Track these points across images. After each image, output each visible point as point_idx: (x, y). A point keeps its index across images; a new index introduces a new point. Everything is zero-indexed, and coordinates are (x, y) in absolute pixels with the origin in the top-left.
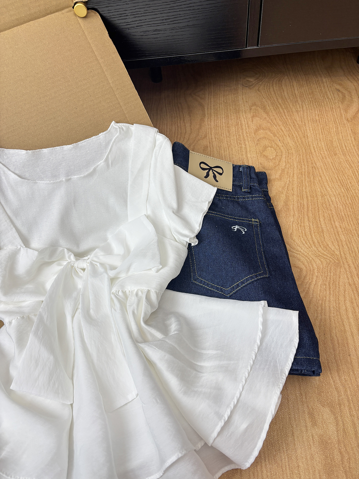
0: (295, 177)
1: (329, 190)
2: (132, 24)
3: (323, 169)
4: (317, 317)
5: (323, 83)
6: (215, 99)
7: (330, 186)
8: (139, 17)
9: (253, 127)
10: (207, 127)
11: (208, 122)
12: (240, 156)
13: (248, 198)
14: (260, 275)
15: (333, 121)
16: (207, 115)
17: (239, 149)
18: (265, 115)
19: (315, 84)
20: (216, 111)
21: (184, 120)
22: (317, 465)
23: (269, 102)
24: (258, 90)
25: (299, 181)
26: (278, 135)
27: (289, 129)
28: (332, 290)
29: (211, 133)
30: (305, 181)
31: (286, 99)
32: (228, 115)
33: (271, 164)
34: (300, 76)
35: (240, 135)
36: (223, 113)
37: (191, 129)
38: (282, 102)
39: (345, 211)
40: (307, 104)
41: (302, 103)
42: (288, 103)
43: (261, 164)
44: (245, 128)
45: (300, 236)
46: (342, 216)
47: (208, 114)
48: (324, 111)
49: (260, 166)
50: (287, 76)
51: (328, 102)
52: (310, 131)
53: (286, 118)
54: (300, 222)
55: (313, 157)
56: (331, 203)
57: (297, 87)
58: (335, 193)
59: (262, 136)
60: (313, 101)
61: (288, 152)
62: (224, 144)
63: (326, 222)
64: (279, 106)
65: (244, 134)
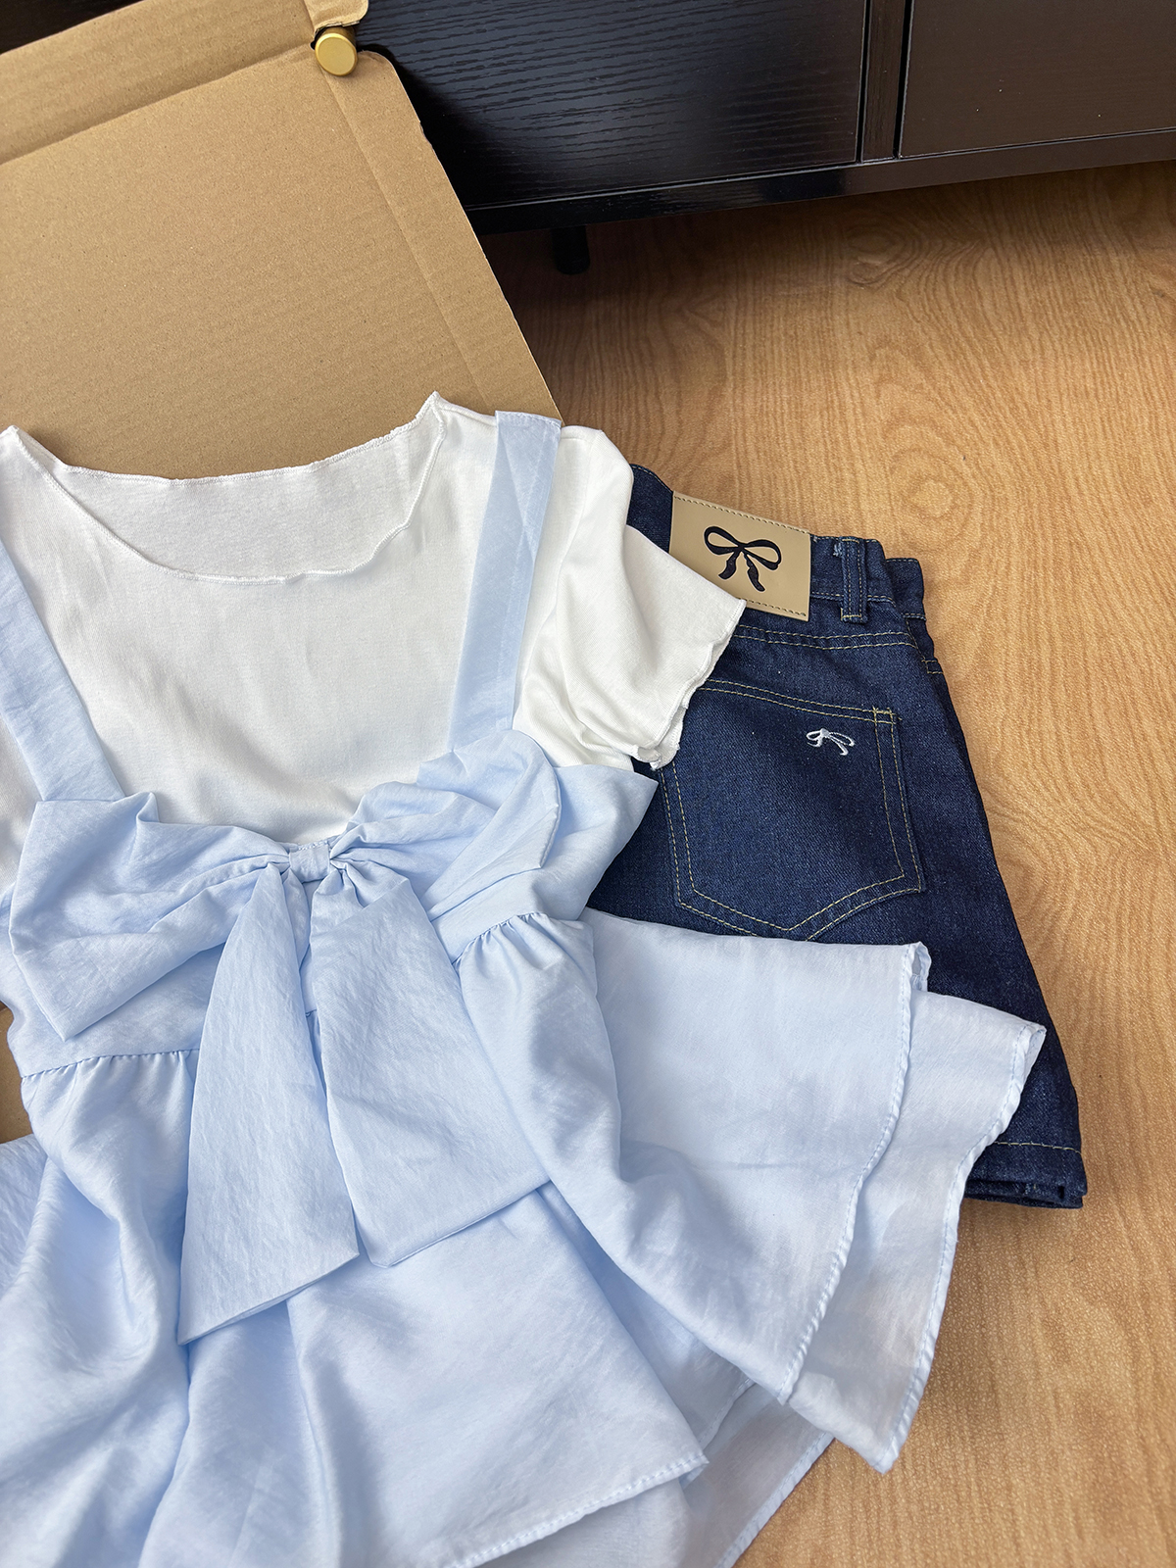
0: (1014, 574)
1: (1123, 614)
2: (496, 95)
3: (1107, 549)
4: (1077, 1020)
5: (1110, 269)
6: (758, 325)
7: (1129, 604)
8: (518, 71)
9: (878, 417)
10: (732, 415)
11: (734, 401)
12: (837, 508)
13: (860, 640)
14: (895, 886)
15: (1141, 394)
16: (731, 378)
17: (834, 485)
18: (918, 377)
19: (1085, 273)
20: (760, 363)
21: (657, 394)
22: (1069, 1486)
23: (934, 335)
24: (899, 294)
25: (1026, 587)
26: (962, 439)
27: (998, 421)
28: (1126, 936)
29: (744, 435)
30: (1045, 588)
31: (989, 324)
32: (800, 377)
33: (936, 534)
34: (1034, 247)
35: (837, 442)
36: (784, 370)
37: (681, 422)
38: (974, 333)
40: (1055, 338)
41: (1041, 336)
42: (995, 335)
43: (903, 534)
44: (852, 418)
45: (1025, 765)
46: (1166, 703)
47: (734, 374)
48: (1113, 361)
49: (900, 539)
50: (995, 249)
51: (1126, 331)
52: (1065, 425)
53: (989, 386)
54: (1027, 721)
55: (1073, 511)
56: (1129, 659)
57: (1025, 284)
58: (1142, 627)
59: (908, 443)
60: (1076, 329)
61: (993, 496)
62: (785, 468)
63: (1113, 722)
64: (964, 345)
65: (851, 438)
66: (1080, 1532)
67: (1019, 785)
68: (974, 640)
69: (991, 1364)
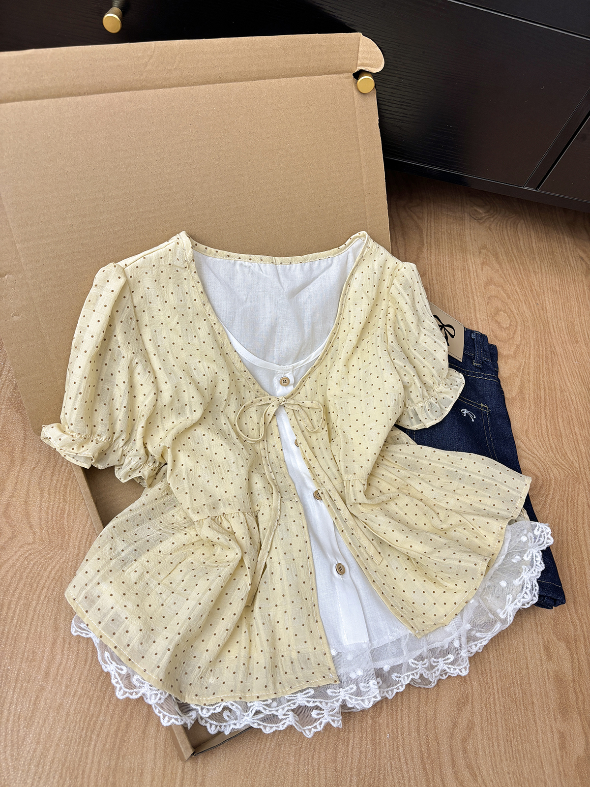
0: (532, 359)
1: (569, 385)
3: (563, 357)
6: (436, 224)
7: (571, 381)
9: (482, 279)
10: (426, 261)
11: (427, 255)
12: (468, 314)
15: (574, 295)
16: (426, 245)
17: (466, 303)
18: (497, 266)
19: (556, 241)
20: (437, 241)
21: (396, 242)
22: (552, 703)
23: (503, 250)
24: (489, 227)
25: (536, 365)
26: (513, 297)
27: (526, 294)
28: (569, 508)
29: (431, 271)
30: (543, 367)
31: (522, 251)
32: (453, 252)
33: (504, 334)
34: (538, 225)
35: (467, 285)
36: (447, 247)
38: (517, 254)
39: (586, 416)
40: (546, 265)
41: (541, 263)
42: (524, 257)
44: (473, 277)
46: (583, 422)
47: (427, 243)
48: (565, 281)
50: (524, 220)
51: (570, 270)
52: (549, 303)
53: (523, 278)
54: (536, 418)
55: (552, 339)
56: (570, 401)
57: (535, 239)
58: (575, 391)
59: (493, 293)
60: (553, 265)
61: (524, 324)
62: (448, 291)
63: (565, 425)
64: (513, 258)
65: (472, 285)
66: (555, 720)
67: (534, 443)
68: (517, 382)
69: (526, 658)
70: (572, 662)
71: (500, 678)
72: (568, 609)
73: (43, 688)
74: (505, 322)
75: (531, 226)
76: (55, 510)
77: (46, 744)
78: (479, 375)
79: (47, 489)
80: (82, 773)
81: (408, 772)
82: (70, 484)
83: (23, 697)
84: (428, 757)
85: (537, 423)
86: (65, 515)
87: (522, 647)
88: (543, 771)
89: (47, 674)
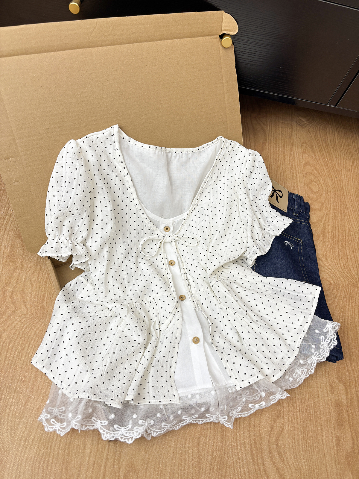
0: (331, 211)
1: (354, 228)
3: (351, 210)
6: (275, 128)
7: (355, 225)
9: (302, 162)
10: (268, 151)
11: (268, 147)
12: (292, 183)
16: (268, 141)
17: (292, 177)
18: (312, 154)
19: (351, 139)
20: (275, 139)
21: (249, 139)
22: (333, 419)
23: (316, 144)
24: (309, 130)
25: (334, 215)
26: (321, 173)
27: (330, 171)
29: (271, 157)
30: (338, 216)
31: (329, 145)
32: (284, 145)
33: (315, 196)
34: (340, 128)
35: (293, 165)
36: (281, 142)
38: (325, 146)
40: (343, 153)
41: (340, 152)
42: (330, 149)
44: (297, 161)
45: (331, 258)
47: (269, 140)
48: (355, 163)
50: (331, 126)
52: (344, 177)
53: (328, 162)
54: (332, 248)
55: (345, 199)
56: (354, 238)
57: (337, 137)
59: (309, 171)
60: (348, 153)
61: (328, 190)
62: (280, 169)
63: (351, 252)
64: (323, 149)
65: (296, 166)
66: (334, 429)
67: (330, 262)
68: (321, 225)
69: (318, 392)
70: (347, 395)
71: (301, 403)
72: (346, 363)
73: (29, 397)
74: (316, 188)
75: (335, 129)
76: (39, 296)
77: (30, 429)
78: (297, 221)
79: (35, 284)
80: (50, 446)
81: (242, 455)
82: (48, 281)
83: (18, 402)
84: (254, 447)
85: (332, 250)
86: (45, 299)
87: (315, 385)
88: (325, 459)
89: (32, 389)
